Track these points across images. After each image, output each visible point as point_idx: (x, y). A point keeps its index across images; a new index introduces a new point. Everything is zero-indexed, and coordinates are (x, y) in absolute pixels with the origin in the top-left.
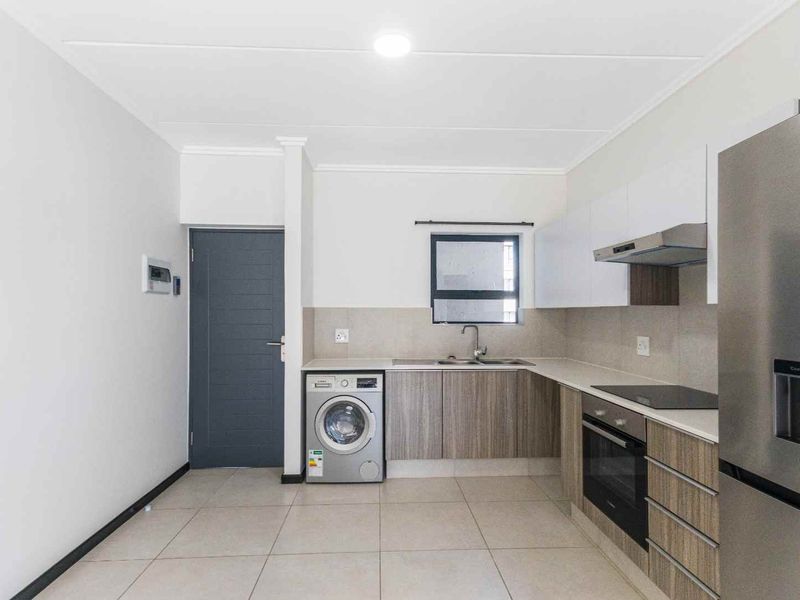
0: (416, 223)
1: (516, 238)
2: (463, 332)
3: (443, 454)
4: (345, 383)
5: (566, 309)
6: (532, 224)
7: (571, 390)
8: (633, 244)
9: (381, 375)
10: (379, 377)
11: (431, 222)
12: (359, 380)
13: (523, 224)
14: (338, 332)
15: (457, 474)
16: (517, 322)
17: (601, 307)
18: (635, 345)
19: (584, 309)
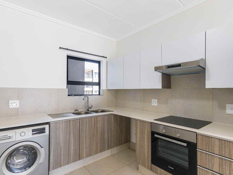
0: (60, 48)
1: (99, 62)
2: (83, 99)
3: (80, 157)
4: (23, 134)
5: (116, 90)
6: (106, 58)
7: (136, 120)
8: (180, 65)
9: (48, 125)
10: (47, 127)
11: (67, 49)
12: (33, 131)
13: (103, 57)
14: (11, 102)
15: (85, 165)
16: (99, 94)
17: (134, 89)
18: (151, 102)
19: (125, 90)
